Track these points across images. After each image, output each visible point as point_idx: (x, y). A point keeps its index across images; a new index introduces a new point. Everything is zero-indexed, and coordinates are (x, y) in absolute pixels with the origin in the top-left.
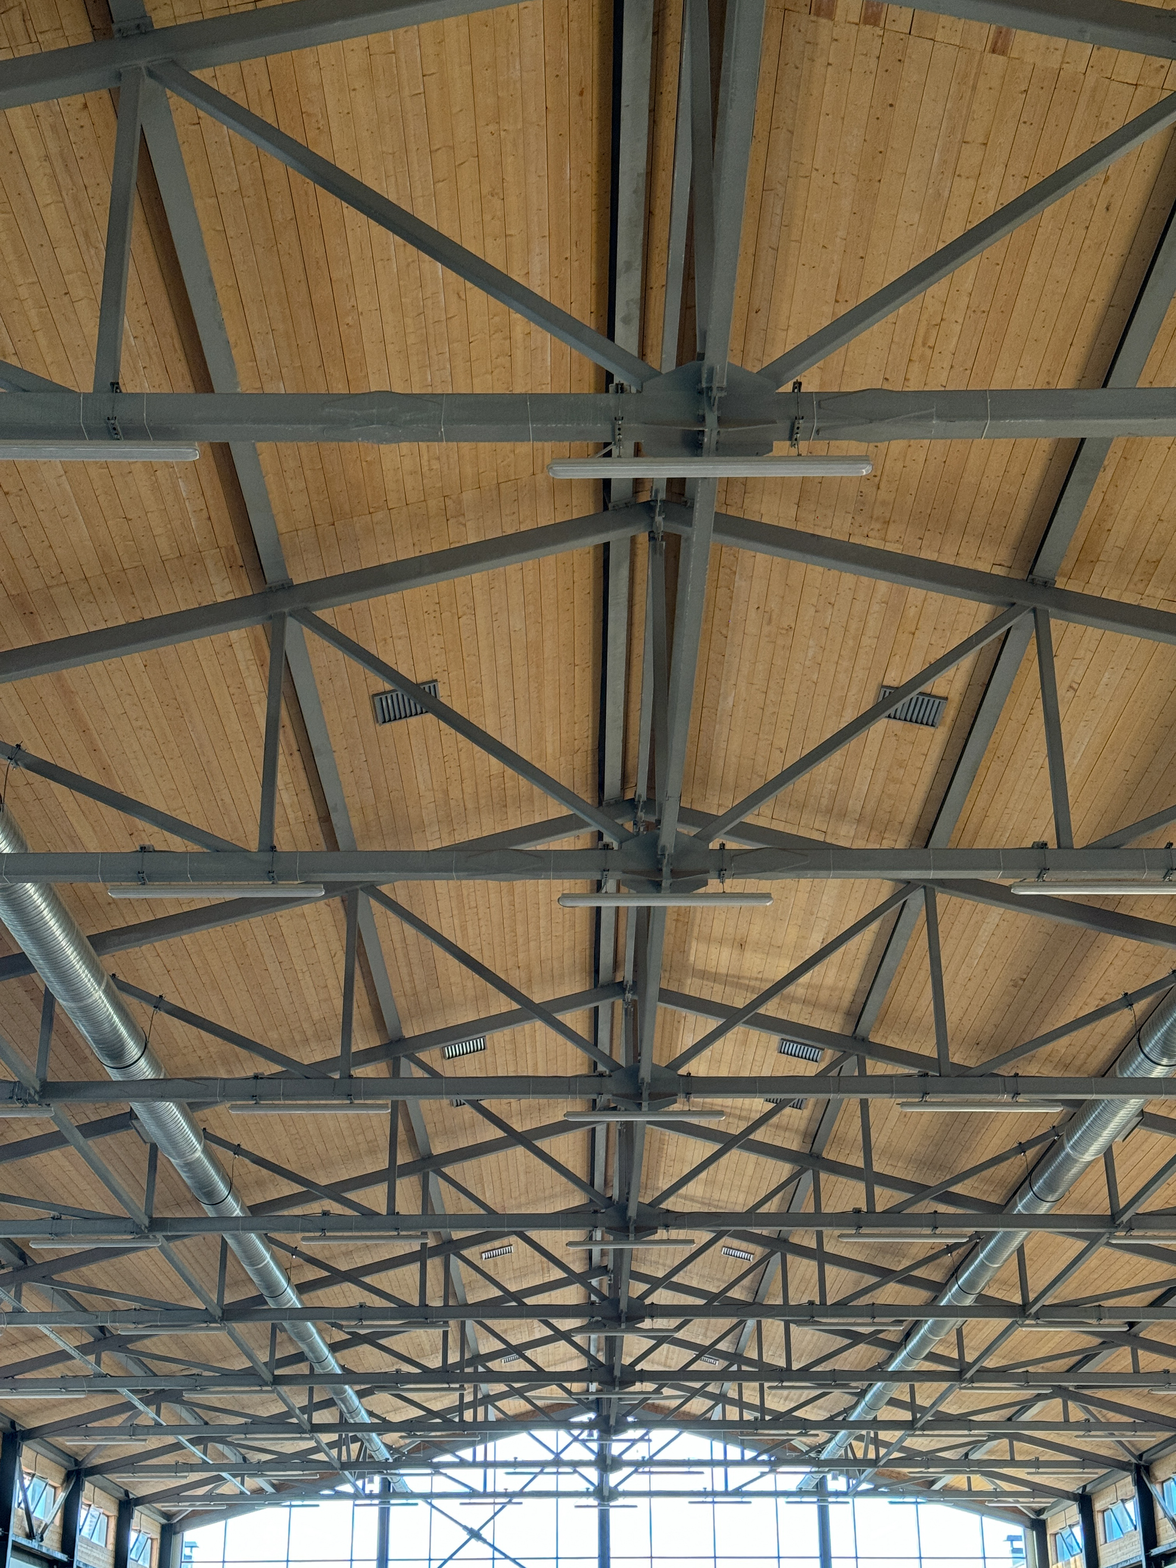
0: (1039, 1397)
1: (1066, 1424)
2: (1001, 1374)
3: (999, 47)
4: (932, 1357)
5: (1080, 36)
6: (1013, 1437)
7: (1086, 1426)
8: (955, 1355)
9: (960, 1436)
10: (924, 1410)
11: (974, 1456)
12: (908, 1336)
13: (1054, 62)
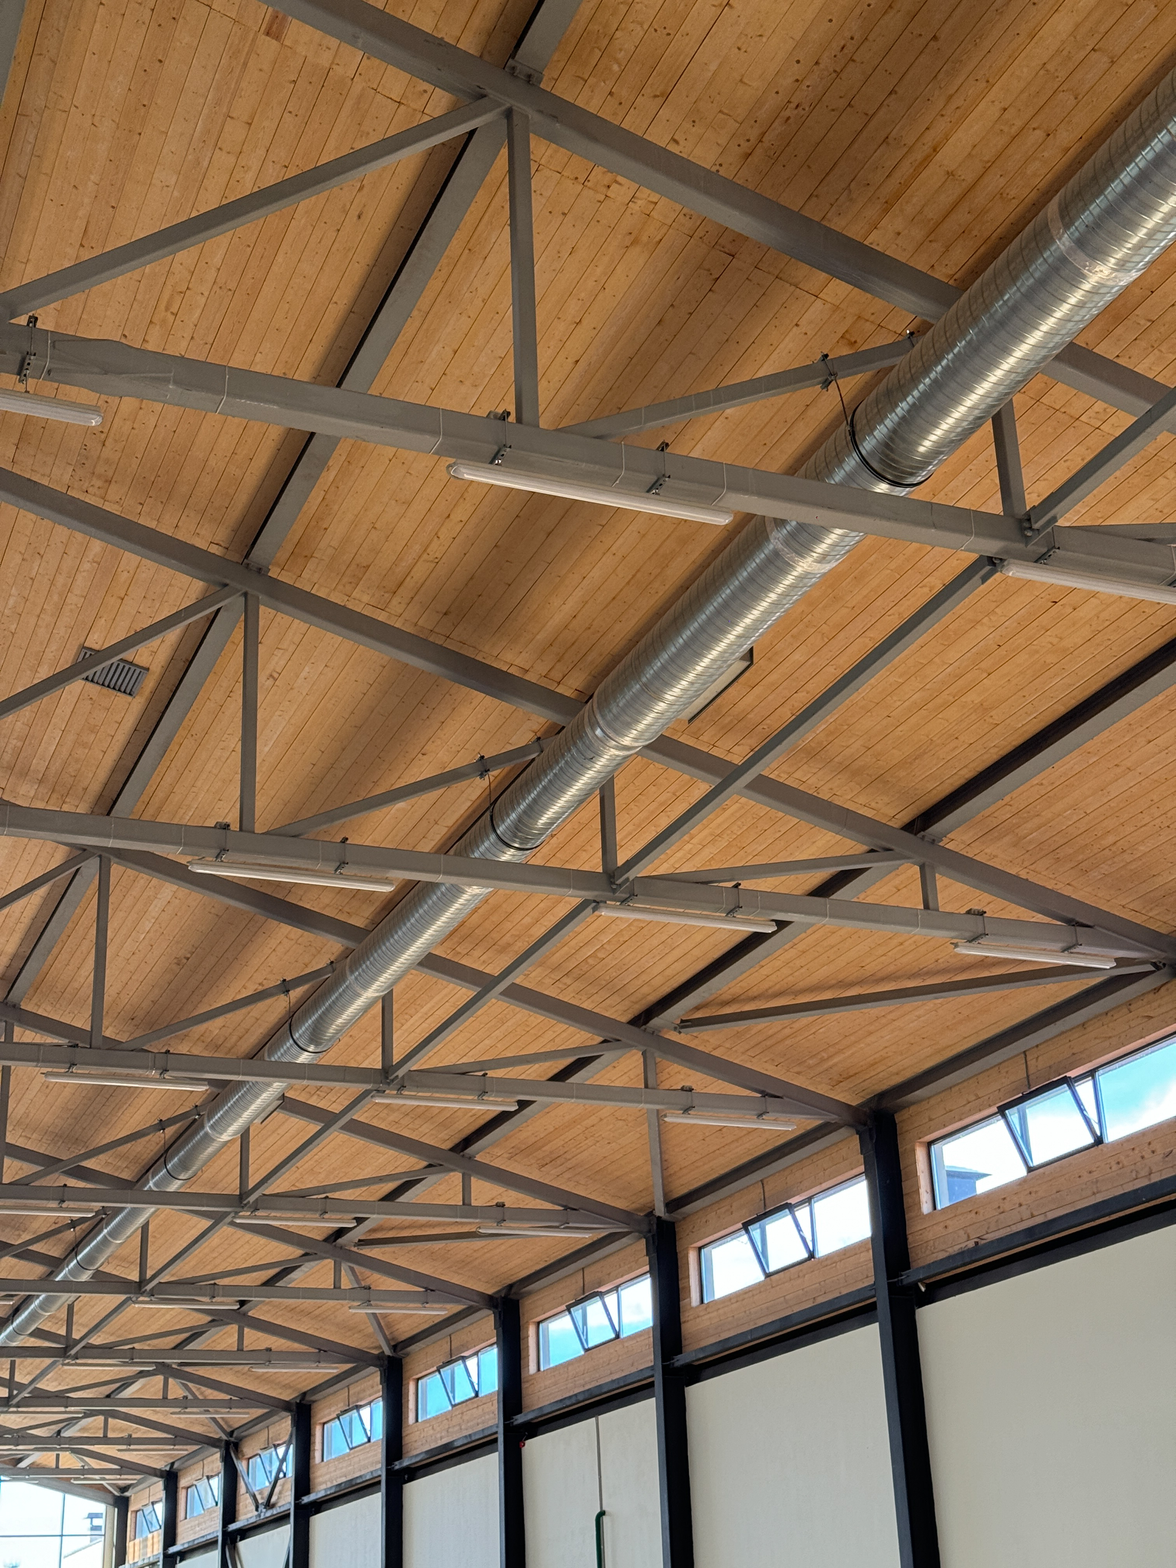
0: (142, 1374)
1: (164, 1401)
2: (107, 1351)
3: (274, 30)
4: (39, 1333)
5: (353, 41)
6: (108, 1414)
7: (184, 1404)
8: (63, 1332)
9: (55, 1413)
10: (22, 1387)
11: (66, 1434)
12: (16, 1311)
13: (325, 59)
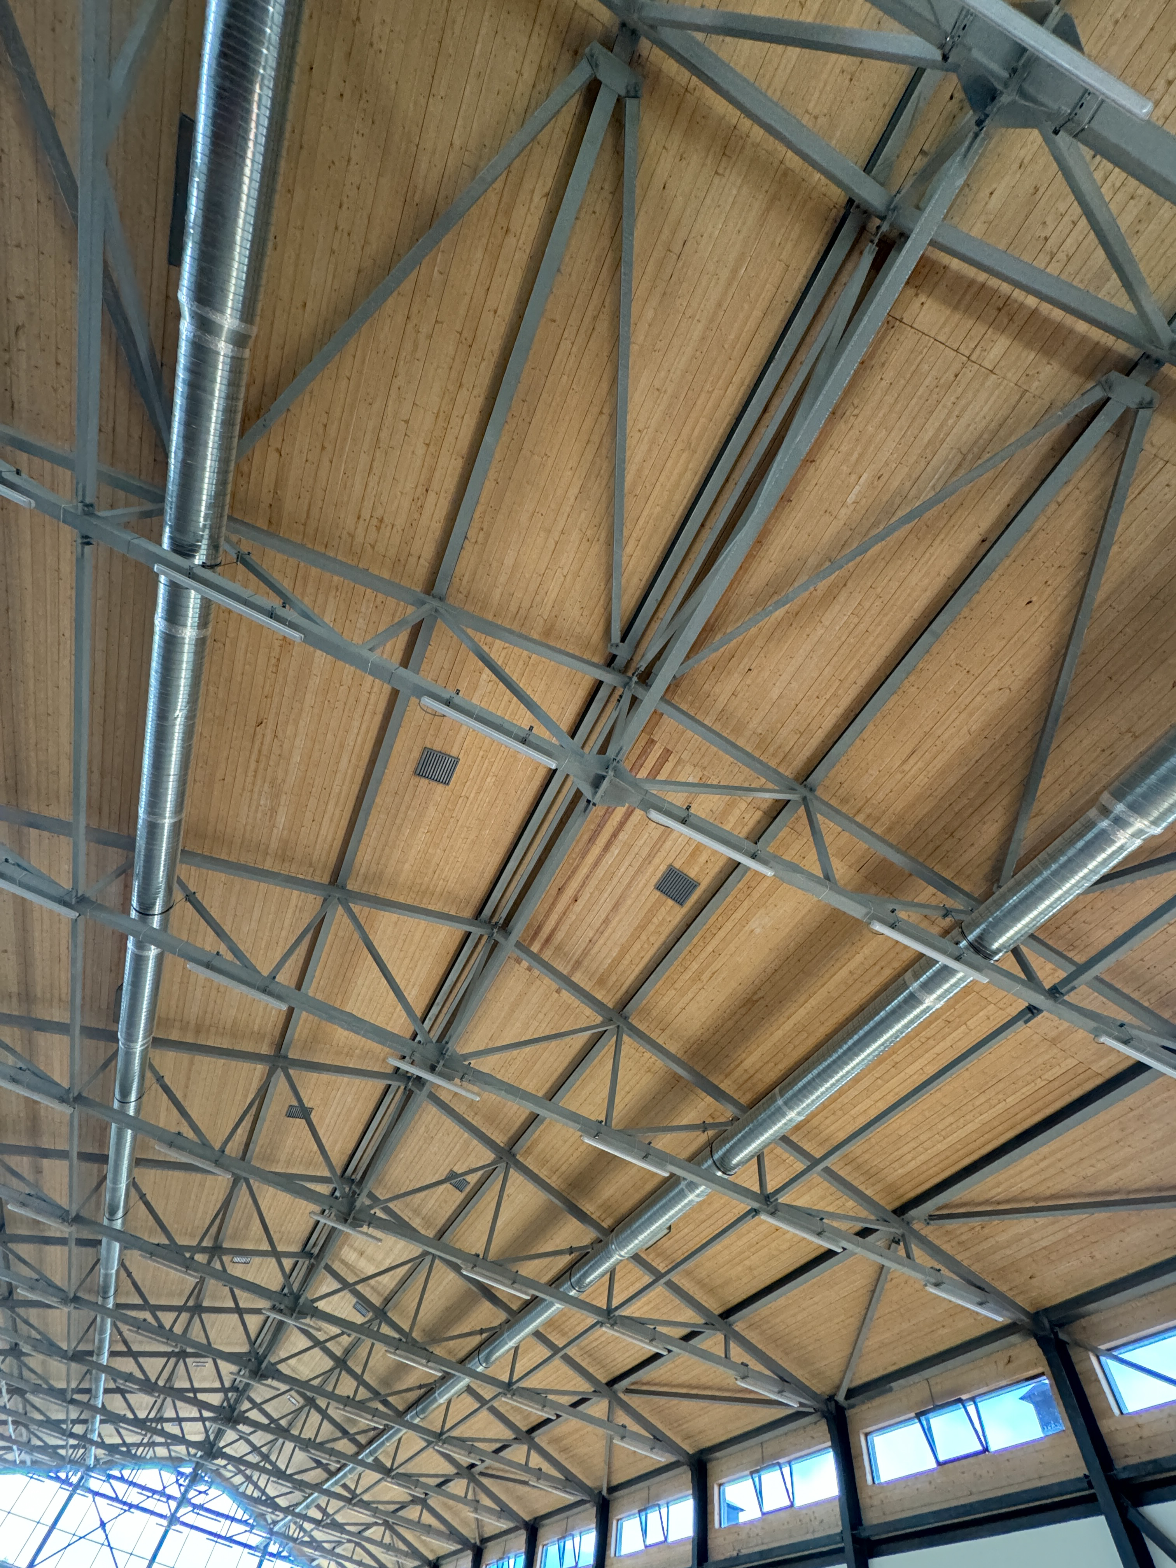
0: (376, 1524)
4: (345, 1486)
6: (357, 1544)
8: (353, 1487)
